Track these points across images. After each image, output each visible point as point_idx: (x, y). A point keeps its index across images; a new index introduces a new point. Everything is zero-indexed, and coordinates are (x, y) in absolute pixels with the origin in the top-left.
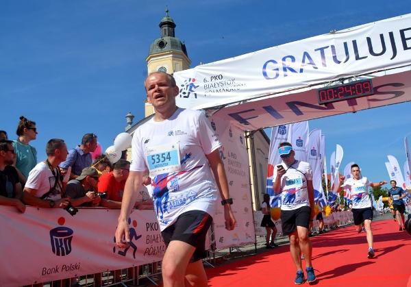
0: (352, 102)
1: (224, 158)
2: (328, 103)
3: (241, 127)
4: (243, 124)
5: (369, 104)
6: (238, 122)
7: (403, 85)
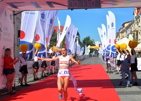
1: (2, 31)
7: (118, 1)
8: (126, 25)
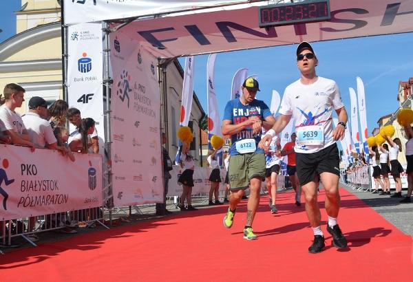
1: (130, 90)
2: (271, 26)
3: (153, 52)
4: (156, 48)
5: (321, 35)
6: (150, 45)
7: (367, 12)
8: (385, 121)
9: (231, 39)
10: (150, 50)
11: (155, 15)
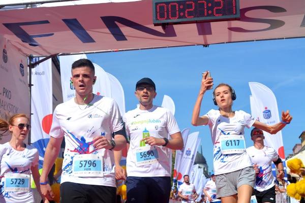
0: (204, 29)
2: (168, 24)
4: (27, 45)
5: (230, 36)
6: (19, 40)
9: (120, 37)
10: (19, 46)
11: (27, 4)
